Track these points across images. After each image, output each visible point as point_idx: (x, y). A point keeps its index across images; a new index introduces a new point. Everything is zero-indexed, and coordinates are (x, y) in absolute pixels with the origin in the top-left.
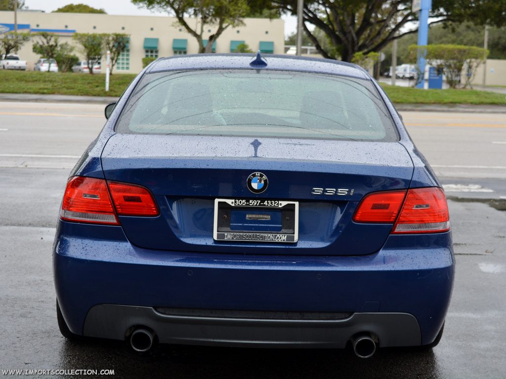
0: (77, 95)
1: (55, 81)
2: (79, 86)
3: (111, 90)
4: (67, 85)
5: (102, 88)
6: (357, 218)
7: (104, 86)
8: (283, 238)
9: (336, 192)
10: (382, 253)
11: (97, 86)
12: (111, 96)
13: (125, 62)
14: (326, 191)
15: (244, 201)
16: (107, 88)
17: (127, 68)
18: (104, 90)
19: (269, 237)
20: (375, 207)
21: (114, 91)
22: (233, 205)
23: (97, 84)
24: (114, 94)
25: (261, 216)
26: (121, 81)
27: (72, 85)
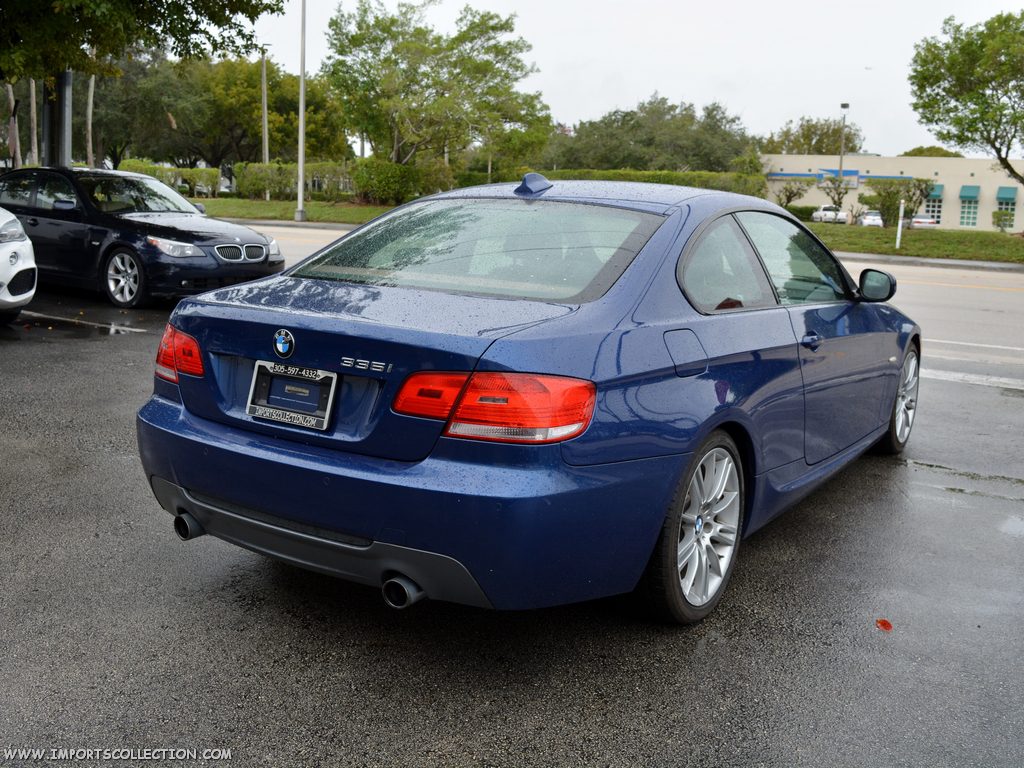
0: (860, 252)
1: (837, 235)
2: (864, 241)
3: (901, 248)
4: (851, 240)
5: (892, 245)
6: (399, 406)
7: (895, 242)
8: (312, 422)
9: (370, 365)
10: (428, 463)
11: (886, 243)
12: (901, 255)
13: (936, 209)
14: (357, 363)
15: (282, 367)
16: (898, 245)
17: (938, 222)
18: (893, 247)
19: (298, 419)
20: (422, 393)
21: (906, 249)
22: (272, 371)
23: (886, 240)
24: (904, 252)
25: (300, 390)
26: (918, 237)
27: (856, 240)
